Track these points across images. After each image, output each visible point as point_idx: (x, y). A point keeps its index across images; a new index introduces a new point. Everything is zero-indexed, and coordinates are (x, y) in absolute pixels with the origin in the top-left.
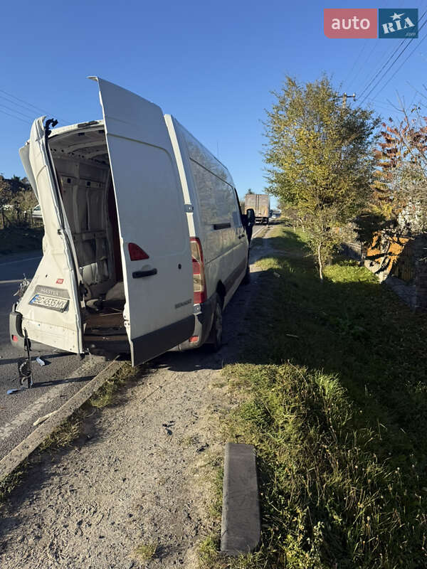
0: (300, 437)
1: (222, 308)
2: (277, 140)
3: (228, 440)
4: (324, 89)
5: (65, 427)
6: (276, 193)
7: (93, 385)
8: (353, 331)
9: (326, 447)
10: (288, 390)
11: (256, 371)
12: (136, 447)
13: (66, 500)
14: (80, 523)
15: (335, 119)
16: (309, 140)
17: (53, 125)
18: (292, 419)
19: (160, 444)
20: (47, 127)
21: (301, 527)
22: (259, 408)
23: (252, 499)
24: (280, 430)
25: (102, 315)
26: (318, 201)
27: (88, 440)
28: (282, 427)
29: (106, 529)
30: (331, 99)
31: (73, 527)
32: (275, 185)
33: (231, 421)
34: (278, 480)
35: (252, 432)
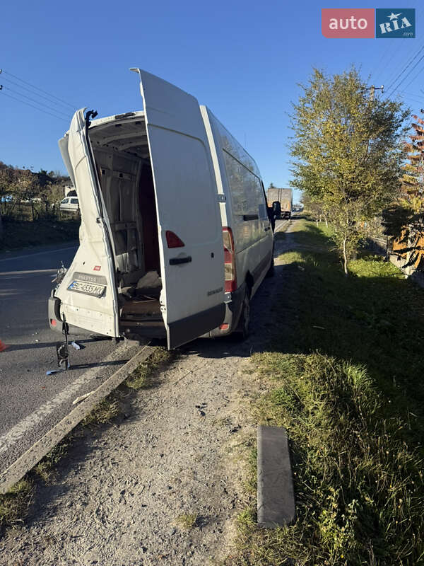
0: (331, 422)
1: (249, 298)
2: (303, 133)
3: (260, 423)
4: (352, 81)
5: (104, 405)
6: (301, 186)
7: (128, 368)
8: (378, 325)
9: (356, 432)
10: (316, 379)
11: (285, 360)
12: (171, 426)
13: (109, 472)
14: (123, 493)
15: (362, 110)
16: (336, 133)
17: (93, 117)
18: (322, 406)
19: (194, 424)
20: (87, 119)
21: (335, 505)
22: (289, 394)
23: (286, 477)
24: (310, 415)
25: (135, 302)
26: (344, 195)
27: (126, 418)
28: (312, 413)
29: (147, 498)
30: (359, 91)
31: (117, 496)
32: (300, 179)
33: (261, 405)
34: (310, 461)
35: (283, 416)
